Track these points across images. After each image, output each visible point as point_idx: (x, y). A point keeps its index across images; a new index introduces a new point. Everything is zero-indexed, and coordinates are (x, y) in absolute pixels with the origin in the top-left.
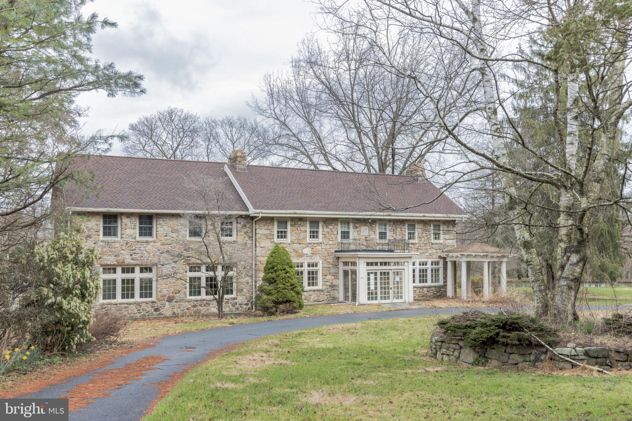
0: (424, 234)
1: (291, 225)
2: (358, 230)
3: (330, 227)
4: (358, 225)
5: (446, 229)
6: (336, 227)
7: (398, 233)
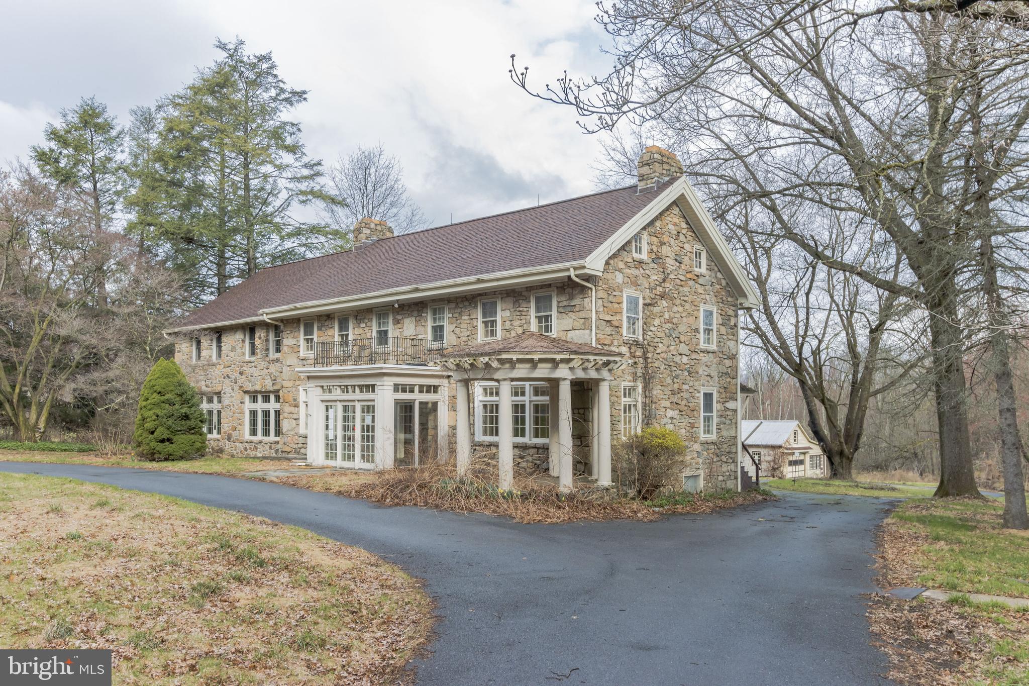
0: (517, 323)
1: (319, 329)
2: (399, 326)
3: (363, 325)
4: (399, 317)
5: (565, 303)
6: (369, 324)
7: (464, 326)
